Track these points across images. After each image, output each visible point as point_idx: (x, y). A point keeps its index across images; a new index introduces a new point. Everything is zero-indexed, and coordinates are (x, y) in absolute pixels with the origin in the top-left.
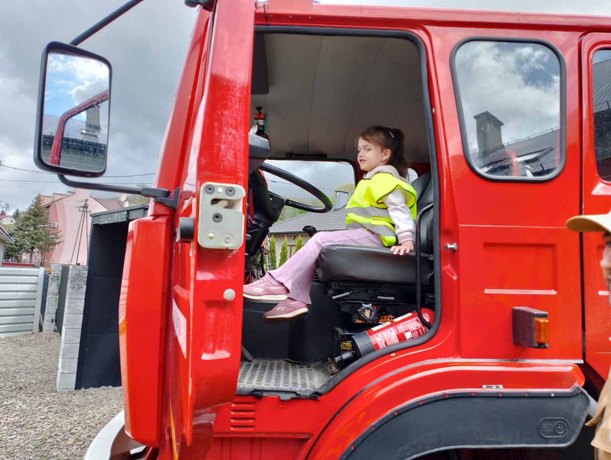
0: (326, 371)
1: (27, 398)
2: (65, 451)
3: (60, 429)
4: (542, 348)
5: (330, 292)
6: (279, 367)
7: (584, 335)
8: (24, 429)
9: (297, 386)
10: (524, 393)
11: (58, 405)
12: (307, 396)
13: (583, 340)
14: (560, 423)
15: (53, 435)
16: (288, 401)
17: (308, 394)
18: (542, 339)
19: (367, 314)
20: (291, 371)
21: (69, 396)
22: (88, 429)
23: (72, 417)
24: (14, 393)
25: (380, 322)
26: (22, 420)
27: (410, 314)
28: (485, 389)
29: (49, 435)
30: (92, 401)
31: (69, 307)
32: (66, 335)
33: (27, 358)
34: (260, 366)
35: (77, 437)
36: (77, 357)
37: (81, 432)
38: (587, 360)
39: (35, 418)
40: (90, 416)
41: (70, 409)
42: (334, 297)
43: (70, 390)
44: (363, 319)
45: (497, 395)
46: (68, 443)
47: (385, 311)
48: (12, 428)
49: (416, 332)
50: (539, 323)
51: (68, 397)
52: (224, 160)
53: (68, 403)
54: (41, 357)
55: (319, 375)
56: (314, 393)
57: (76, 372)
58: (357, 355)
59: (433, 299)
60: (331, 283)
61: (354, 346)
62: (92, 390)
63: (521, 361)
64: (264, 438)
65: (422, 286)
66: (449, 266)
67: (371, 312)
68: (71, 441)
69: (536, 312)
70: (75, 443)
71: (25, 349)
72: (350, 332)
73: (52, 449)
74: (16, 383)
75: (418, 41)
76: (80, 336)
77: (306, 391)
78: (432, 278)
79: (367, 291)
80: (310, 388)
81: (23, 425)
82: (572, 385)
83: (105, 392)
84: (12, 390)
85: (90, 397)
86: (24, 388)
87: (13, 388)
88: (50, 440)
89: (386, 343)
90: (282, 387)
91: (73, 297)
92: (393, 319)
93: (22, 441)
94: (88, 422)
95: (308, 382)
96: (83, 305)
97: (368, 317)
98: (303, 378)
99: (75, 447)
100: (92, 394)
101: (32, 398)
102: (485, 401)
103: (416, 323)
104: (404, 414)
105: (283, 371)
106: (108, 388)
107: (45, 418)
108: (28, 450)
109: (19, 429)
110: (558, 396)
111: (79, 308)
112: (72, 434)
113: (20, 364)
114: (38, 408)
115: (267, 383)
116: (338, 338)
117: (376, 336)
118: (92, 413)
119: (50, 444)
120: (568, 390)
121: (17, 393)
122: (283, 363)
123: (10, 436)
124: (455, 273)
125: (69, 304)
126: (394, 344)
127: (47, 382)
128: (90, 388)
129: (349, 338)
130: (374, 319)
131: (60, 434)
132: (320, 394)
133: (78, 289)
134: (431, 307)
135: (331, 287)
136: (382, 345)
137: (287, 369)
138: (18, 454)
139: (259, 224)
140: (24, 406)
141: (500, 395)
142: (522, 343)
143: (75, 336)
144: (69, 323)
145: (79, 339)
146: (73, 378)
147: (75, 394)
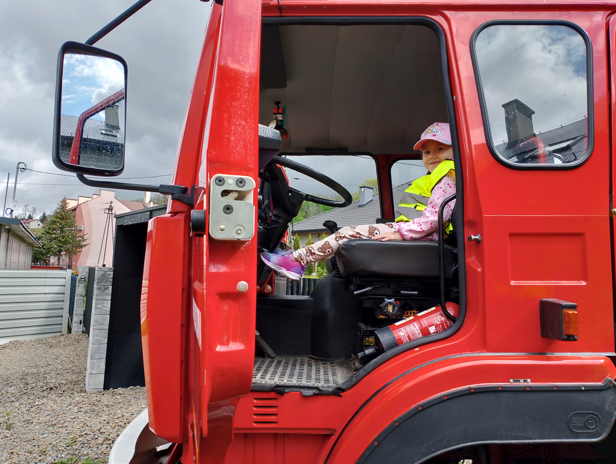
0: (350, 367)
1: (57, 398)
2: (95, 449)
3: (89, 428)
4: (571, 340)
5: (352, 287)
6: (302, 364)
8: (55, 428)
9: (320, 382)
10: (553, 387)
11: (87, 405)
12: (329, 391)
14: (590, 417)
15: (83, 434)
16: (311, 396)
17: (330, 390)
18: (571, 332)
19: (390, 308)
20: (314, 368)
21: (98, 395)
22: (117, 428)
23: (101, 417)
24: (45, 393)
25: (404, 317)
26: (53, 419)
27: (434, 308)
28: (511, 383)
29: (80, 434)
30: (120, 401)
31: (96, 308)
32: (94, 335)
33: (57, 359)
34: (283, 363)
35: (107, 437)
36: (105, 357)
37: (111, 431)
39: (65, 418)
40: (120, 415)
41: (100, 409)
42: (355, 293)
43: (98, 390)
44: (386, 314)
45: (525, 389)
46: (98, 442)
47: (410, 306)
48: (44, 427)
49: (440, 326)
50: (568, 315)
51: (97, 397)
52: (234, 151)
53: (97, 403)
54: (70, 358)
55: (343, 371)
56: (336, 389)
57: (104, 373)
58: (380, 350)
59: (458, 292)
60: (352, 279)
61: (378, 342)
62: (120, 390)
63: (549, 355)
64: (288, 434)
65: (445, 279)
66: (473, 258)
67: (394, 307)
68: (100, 441)
69: (564, 303)
70: (105, 442)
71: (55, 350)
72: (373, 327)
73: (82, 447)
74: (47, 384)
75: (437, 27)
76: (107, 337)
77: (329, 387)
78: (456, 271)
79: (389, 287)
80: (332, 384)
81: (55, 424)
82: (604, 378)
83: (133, 392)
84: (44, 391)
85: (118, 397)
86: (54, 388)
87: (45, 388)
88: (80, 439)
89: (409, 337)
90: (304, 382)
91: (100, 298)
92: (417, 313)
93: (54, 439)
94: (117, 421)
95: (331, 378)
96: (109, 306)
97: (391, 311)
98: (326, 373)
99: (105, 446)
100: (120, 394)
101: (62, 398)
102: (512, 395)
103: (440, 317)
104: (428, 409)
105: (306, 367)
106: (135, 387)
107: (75, 418)
108: (60, 449)
109: (51, 428)
110: (589, 390)
111: (106, 309)
112: (101, 433)
113: (51, 365)
114: (68, 408)
115: (290, 379)
116: (361, 333)
117: (399, 331)
118: (121, 412)
119: (80, 443)
120: (600, 384)
121: (48, 394)
122: (306, 359)
123: (43, 434)
124: (479, 265)
126: (418, 339)
127: (76, 383)
128: (118, 389)
129: (372, 334)
130: (397, 314)
131: (89, 433)
132: (343, 390)
133: (104, 290)
134: (456, 300)
135: (352, 282)
136: (406, 339)
137: (310, 365)
138: (50, 453)
139: (279, 219)
140: (55, 406)
141: (528, 389)
142: (551, 335)
143: (102, 336)
144: (96, 324)
145: (107, 340)
146: (102, 378)
147: (103, 394)
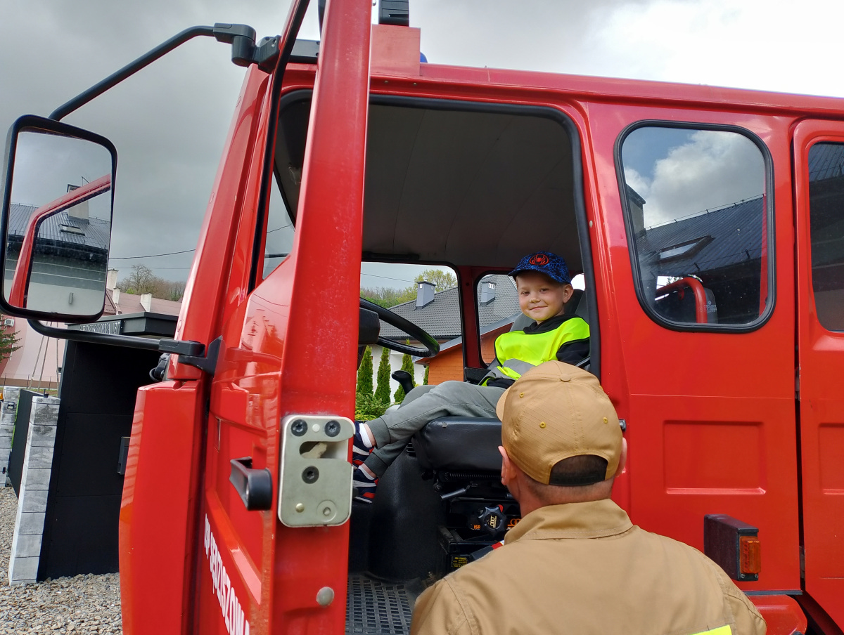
4: (750, 580)
5: (437, 486)
7: (802, 552)
11: (9, 607)
13: (802, 560)
18: (752, 570)
19: (493, 521)
20: (375, 598)
21: (28, 591)
23: (31, 627)
30: (62, 599)
31: (31, 459)
32: (25, 500)
36: (42, 532)
38: (806, 590)
40: (59, 626)
41: (29, 613)
42: (443, 497)
43: (29, 582)
50: (746, 544)
51: (26, 593)
52: (320, 370)
53: (26, 603)
57: (39, 555)
60: (438, 474)
62: (63, 581)
67: (498, 518)
69: (741, 527)
75: (568, 123)
76: (46, 502)
79: (490, 485)
82: (791, 632)
83: (82, 583)
85: (60, 592)
91: (37, 443)
96: (51, 456)
97: (494, 526)
100: (62, 587)
105: (363, 596)
106: (86, 577)
111: (46, 460)
116: (447, 549)
118: (62, 620)
125: (31, 454)
128: (60, 578)
133: (44, 433)
137: (369, 593)
143: (39, 501)
144: (30, 482)
145: (46, 506)
146: (35, 563)
147: (36, 589)
